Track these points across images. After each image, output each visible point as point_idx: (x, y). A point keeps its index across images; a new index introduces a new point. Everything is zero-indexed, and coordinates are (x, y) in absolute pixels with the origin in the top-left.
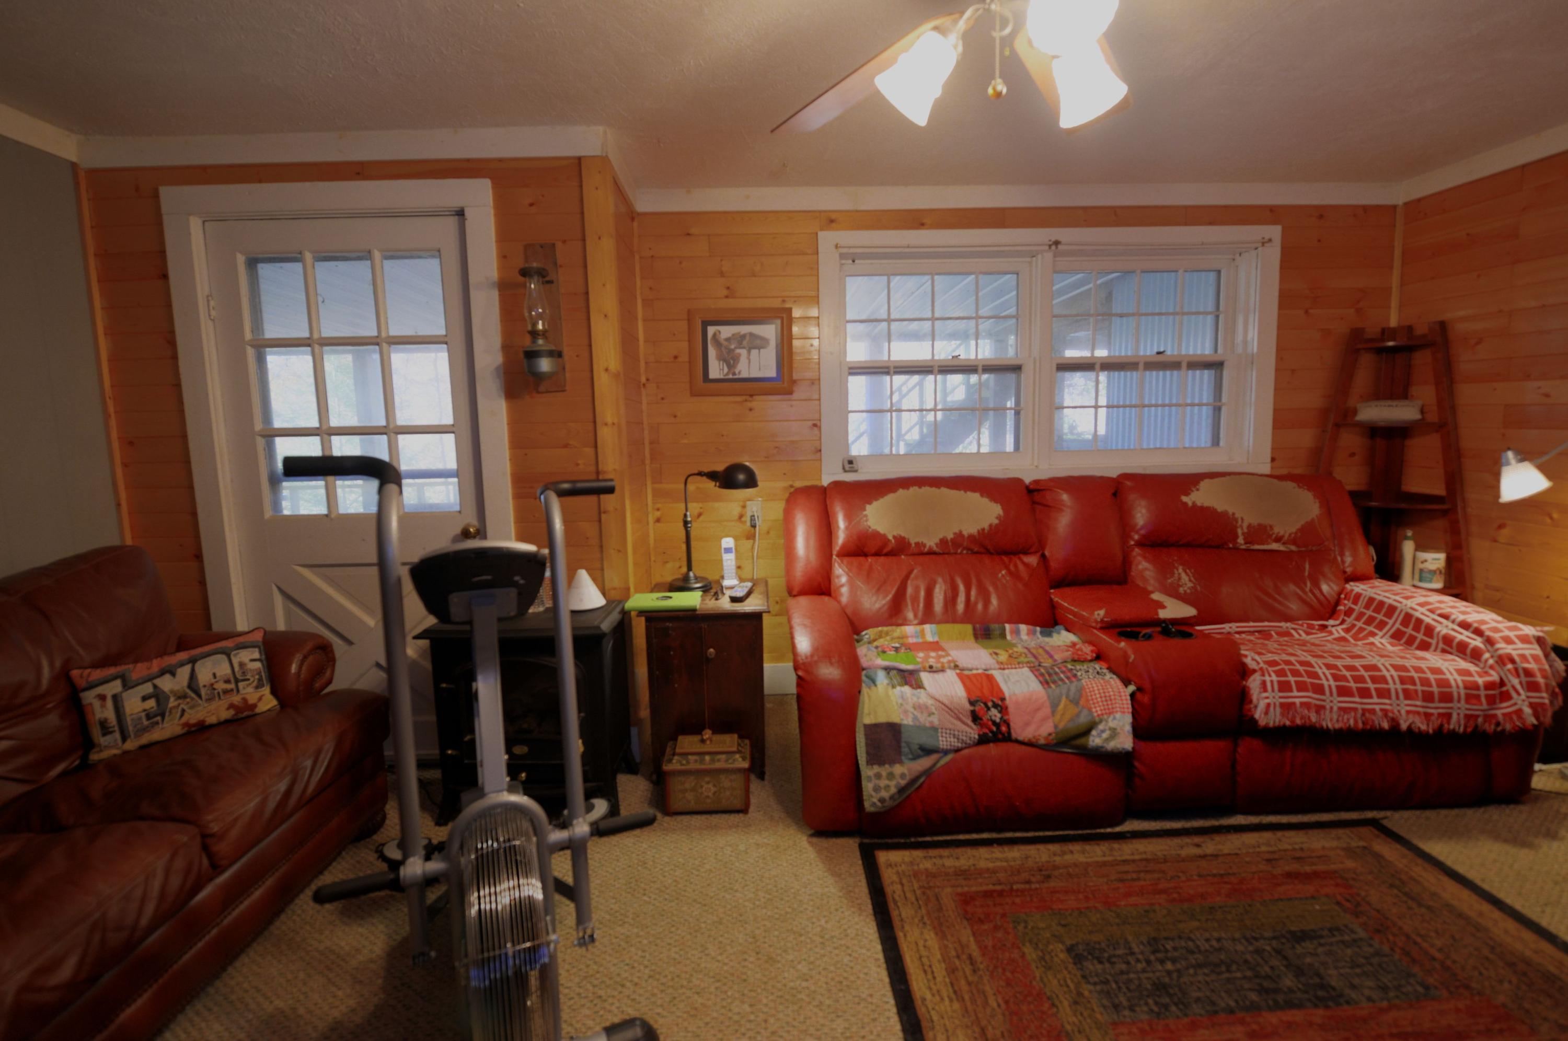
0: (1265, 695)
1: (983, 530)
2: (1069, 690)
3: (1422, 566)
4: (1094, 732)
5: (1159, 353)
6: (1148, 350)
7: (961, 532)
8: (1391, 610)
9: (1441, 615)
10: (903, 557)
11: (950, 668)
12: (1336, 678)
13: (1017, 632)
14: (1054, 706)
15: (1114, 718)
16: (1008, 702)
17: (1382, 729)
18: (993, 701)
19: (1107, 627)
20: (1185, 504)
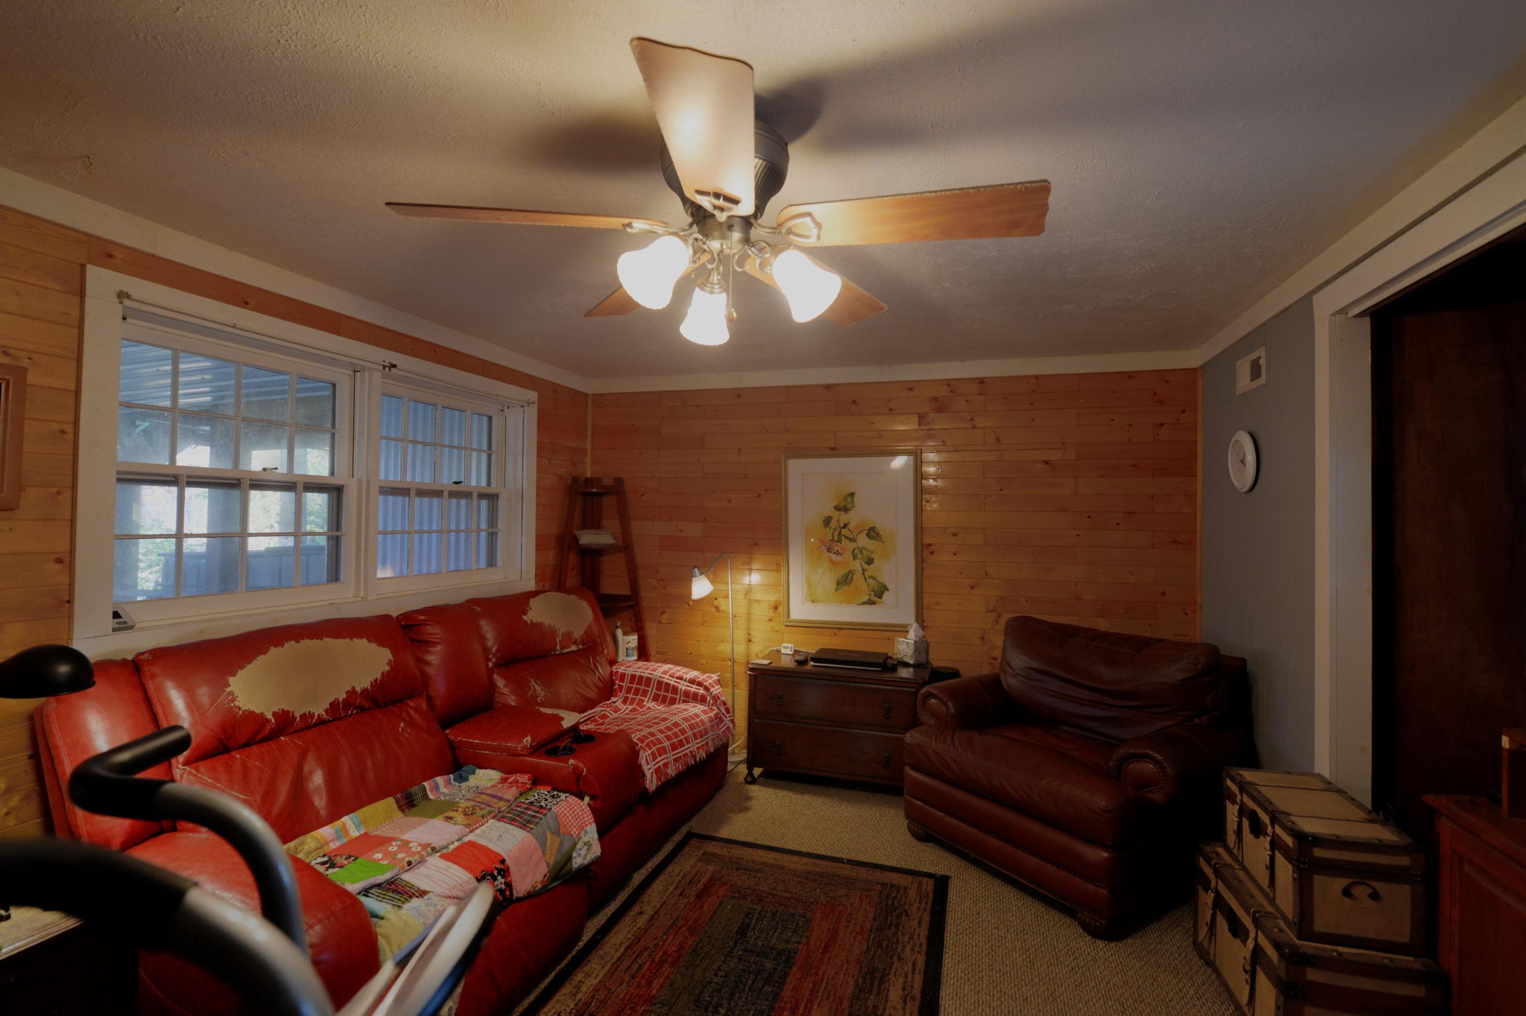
0: (649, 767)
1: (376, 680)
2: (548, 823)
3: (627, 646)
4: (574, 854)
5: (456, 483)
6: (446, 481)
7: (354, 688)
8: (649, 680)
9: (677, 678)
10: (283, 738)
11: (429, 855)
12: (669, 738)
13: (436, 788)
14: (543, 843)
15: (586, 833)
16: (508, 862)
17: (692, 765)
18: (496, 868)
19: (534, 751)
20: (526, 622)
